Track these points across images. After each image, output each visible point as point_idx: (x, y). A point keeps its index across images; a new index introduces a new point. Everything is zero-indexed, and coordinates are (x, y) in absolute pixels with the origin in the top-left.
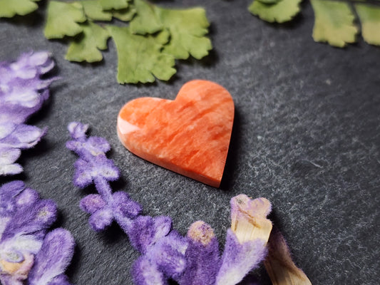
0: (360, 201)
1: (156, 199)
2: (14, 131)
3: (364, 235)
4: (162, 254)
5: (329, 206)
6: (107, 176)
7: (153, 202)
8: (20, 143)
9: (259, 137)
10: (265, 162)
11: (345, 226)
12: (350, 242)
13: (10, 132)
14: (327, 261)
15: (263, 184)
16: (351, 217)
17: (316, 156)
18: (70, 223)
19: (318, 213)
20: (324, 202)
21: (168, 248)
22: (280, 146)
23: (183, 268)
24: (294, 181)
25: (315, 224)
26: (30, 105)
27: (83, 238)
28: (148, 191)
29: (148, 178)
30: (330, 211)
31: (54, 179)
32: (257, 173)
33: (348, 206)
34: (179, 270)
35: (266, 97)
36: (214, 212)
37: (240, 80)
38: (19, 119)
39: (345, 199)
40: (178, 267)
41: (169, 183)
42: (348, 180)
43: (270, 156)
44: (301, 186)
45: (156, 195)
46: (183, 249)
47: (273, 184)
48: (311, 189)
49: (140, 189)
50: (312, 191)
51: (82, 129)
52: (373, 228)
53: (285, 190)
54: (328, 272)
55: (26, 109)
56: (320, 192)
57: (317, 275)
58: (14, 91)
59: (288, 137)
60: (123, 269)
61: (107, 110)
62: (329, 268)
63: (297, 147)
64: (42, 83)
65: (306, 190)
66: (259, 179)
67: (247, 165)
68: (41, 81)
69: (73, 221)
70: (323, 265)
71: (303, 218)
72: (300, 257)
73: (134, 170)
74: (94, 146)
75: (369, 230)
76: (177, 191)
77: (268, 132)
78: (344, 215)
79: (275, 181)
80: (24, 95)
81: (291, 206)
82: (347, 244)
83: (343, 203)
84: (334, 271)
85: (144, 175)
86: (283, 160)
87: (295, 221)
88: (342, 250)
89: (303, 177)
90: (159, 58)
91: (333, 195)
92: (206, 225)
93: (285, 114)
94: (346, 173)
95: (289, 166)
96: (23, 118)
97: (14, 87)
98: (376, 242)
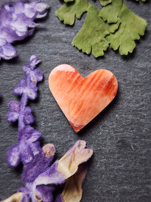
0: (137, 177)
1: (46, 118)
2: (4, 46)
3: (124, 193)
4: (25, 150)
5: (120, 170)
6: (30, 96)
7: (43, 119)
8: (3, 54)
9: (117, 116)
10: (109, 130)
11: (119, 183)
12: (115, 192)
13: (2, 45)
14: (97, 193)
15: (99, 141)
16: (125, 181)
17: (136, 142)
18: (2, 107)
19: (112, 170)
20: (120, 166)
21: (30, 148)
22: (123, 126)
23: (29, 161)
24: (115, 148)
25: (107, 174)
26: (20, 35)
27: (3, 117)
28: (45, 112)
29: (49, 105)
30: (118, 173)
31: (8, 80)
32: (101, 133)
33: (129, 175)
34: (27, 161)
35: (140, 95)
36: (66, 140)
37: (134, 77)
38: (10, 40)
39: (130, 172)
40: (28, 160)
41: (57, 114)
42: (141, 163)
43: (114, 129)
44: (115, 153)
45: (47, 116)
46: (36, 153)
47: (104, 143)
48: (119, 157)
49: (42, 108)
50: (119, 158)
51: (36, 62)
52: (131, 193)
53: (107, 149)
54: (93, 198)
55: (16, 36)
56: (122, 161)
57: (87, 196)
58: (18, 21)
59: (132, 124)
60: (10, 141)
61: (56, 56)
62: (95, 197)
63: (131, 132)
64: (33, 24)
65: (116, 156)
66: (99, 137)
67: (99, 126)
68: (33, 23)
69: (4, 106)
70: (94, 193)
71: (103, 168)
72: (87, 184)
73: (46, 97)
74: (35, 75)
75: (128, 192)
76: (57, 120)
77: (123, 115)
78: (123, 178)
79: (106, 142)
80: (20, 27)
81: (103, 159)
82: (112, 192)
83: (128, 172)
84: (96, 199)
85: (49, 103)
86: (118, 134)
87: (99, 167)
88: (108, 193)
89: (120, 149)
90: (101, 41)
91: (127, 166)
92: (54, 148)
93: (141, 111)
94: (143, 160)
95: (119, 139)
96: (12, 41)
97: (19, 19)
98: (126, 199)
